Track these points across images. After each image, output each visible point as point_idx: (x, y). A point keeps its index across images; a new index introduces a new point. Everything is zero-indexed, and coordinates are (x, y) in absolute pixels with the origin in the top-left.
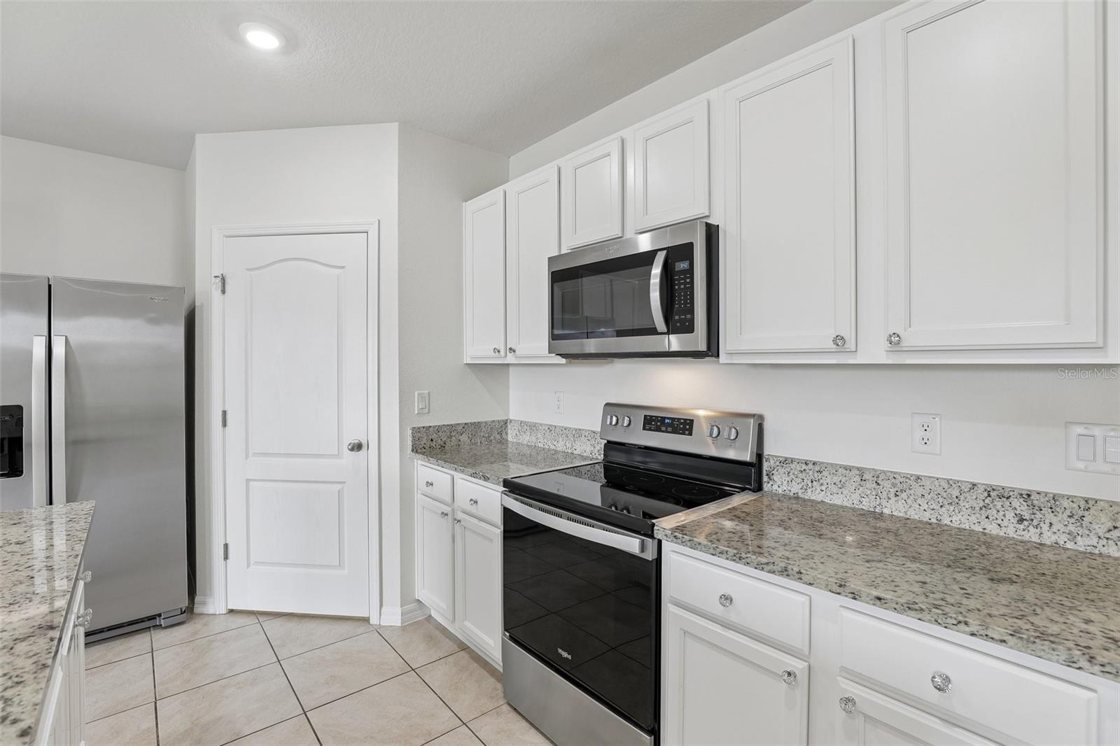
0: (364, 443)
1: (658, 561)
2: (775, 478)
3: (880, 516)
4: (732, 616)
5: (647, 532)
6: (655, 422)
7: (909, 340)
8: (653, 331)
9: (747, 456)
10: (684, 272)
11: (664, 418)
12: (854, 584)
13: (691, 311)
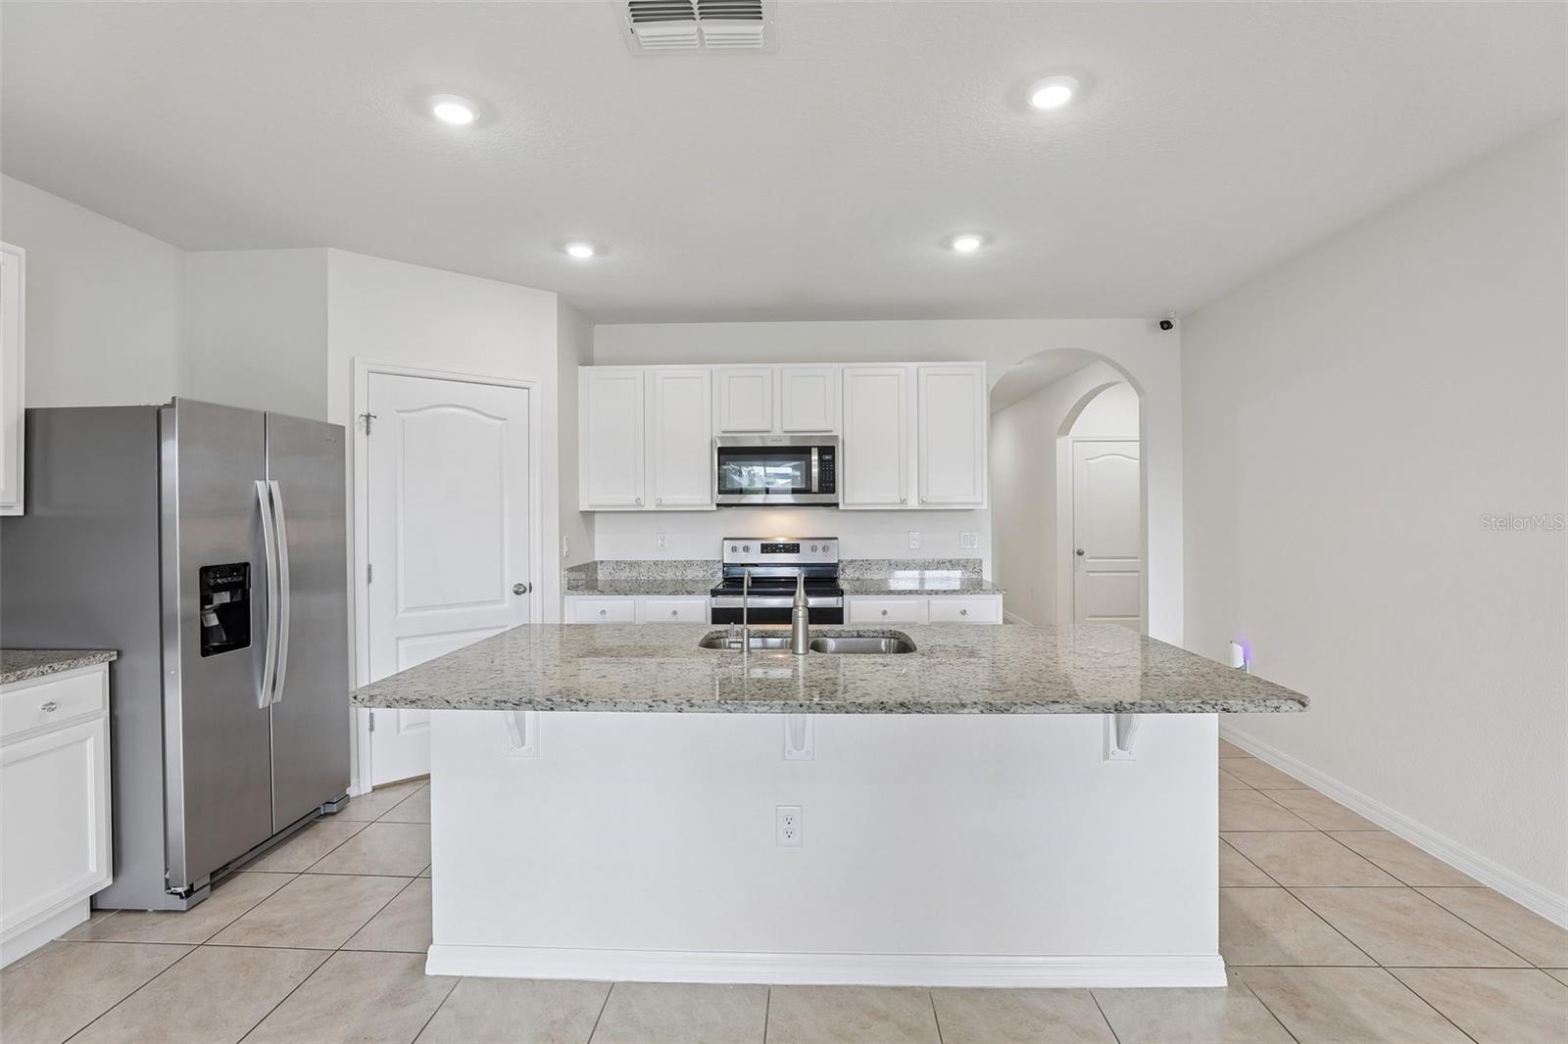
2: (846, 571)
4: (887, 619)
5: (839, 593)
6: (769, 548)
8: (809, 492)
9: (832, 562)
10: (828, 460)
11: (777, 545)
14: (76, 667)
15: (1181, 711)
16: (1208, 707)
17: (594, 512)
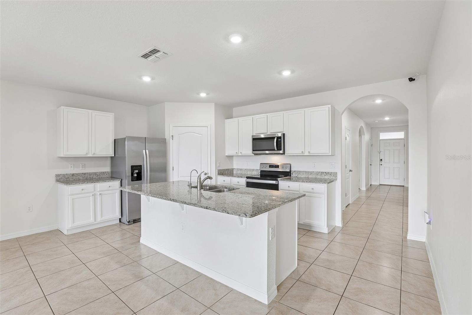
0: (207, 173)
1: (278, 184)
2: (293, 174)
3: (308, 178)
4: (290, 189)
5: (277, 180)
6: (271, 166)
7: (311, 152)
8: (274, 150)
9: (289, 171)
10: (280, 141)
11: (273, 165)
12: (304, 181)
13: (281, 147)
14: (114, 181)
15: (218, 211)
16: (224, 211)
17: (233, 156)
